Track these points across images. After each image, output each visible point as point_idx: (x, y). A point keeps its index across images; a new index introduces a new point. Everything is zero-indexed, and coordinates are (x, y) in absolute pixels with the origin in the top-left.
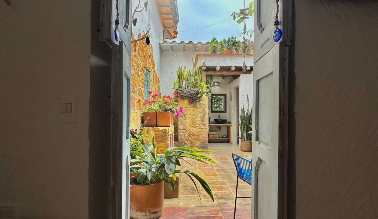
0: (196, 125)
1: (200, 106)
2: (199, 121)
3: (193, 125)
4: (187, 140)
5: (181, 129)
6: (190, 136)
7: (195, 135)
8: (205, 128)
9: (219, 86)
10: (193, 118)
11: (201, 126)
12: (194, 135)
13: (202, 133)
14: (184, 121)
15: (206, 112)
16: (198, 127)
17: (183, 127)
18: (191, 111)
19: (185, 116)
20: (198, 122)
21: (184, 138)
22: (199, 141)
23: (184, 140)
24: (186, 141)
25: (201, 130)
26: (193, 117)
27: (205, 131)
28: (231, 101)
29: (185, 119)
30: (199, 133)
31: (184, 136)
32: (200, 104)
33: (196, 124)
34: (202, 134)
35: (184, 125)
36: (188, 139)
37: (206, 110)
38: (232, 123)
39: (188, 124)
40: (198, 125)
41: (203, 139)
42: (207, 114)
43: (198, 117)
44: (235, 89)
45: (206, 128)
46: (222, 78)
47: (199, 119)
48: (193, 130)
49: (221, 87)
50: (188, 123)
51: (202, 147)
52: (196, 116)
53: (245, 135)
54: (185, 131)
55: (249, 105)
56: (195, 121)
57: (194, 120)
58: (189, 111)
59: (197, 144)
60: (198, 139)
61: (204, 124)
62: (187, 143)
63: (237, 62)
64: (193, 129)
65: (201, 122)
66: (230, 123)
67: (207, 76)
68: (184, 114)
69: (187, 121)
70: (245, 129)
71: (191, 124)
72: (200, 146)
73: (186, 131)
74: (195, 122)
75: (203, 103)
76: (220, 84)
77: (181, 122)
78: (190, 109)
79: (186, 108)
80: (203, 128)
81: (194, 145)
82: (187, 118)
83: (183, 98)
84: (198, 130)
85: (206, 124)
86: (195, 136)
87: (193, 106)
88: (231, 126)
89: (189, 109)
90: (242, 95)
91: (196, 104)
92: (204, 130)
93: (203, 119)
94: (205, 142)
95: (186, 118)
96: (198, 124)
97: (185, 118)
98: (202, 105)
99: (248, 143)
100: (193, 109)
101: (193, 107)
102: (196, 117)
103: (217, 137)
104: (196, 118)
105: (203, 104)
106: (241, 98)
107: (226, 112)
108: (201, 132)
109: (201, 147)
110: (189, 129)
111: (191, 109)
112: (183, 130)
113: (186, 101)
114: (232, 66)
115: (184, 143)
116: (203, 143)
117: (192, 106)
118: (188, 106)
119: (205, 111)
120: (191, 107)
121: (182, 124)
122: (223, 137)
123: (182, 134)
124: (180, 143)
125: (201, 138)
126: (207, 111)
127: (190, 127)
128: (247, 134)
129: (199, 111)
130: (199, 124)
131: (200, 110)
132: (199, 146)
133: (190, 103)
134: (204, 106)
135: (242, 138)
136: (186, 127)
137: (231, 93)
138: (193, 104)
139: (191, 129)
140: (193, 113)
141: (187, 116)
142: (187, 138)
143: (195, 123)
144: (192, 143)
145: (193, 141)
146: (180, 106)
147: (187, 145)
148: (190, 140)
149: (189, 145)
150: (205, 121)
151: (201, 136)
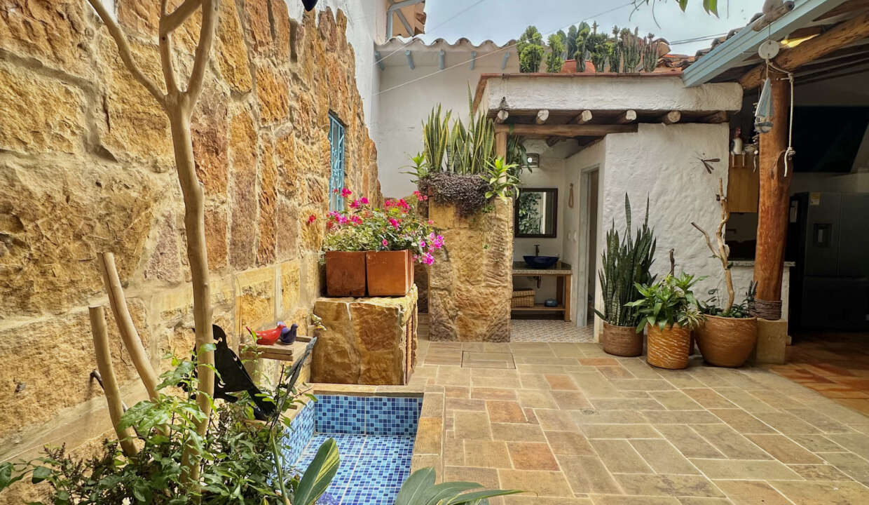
0: (479, 278)
1: (490, 224)
2: (487, 265)
3: (470, 276)
4: (452, 318)
5: (436, 289)
6: (460, 307)
7: (475, 305)
8: (503, 285)
9: (539, 166)
10: (468, 259)
11: (492, 280)
12: (470, 304)
13: (495, 301)
14: (444, 265)
15: (507, 242)
16: (483, 284)
17: (443, 282)
18: (464, 239)
19: (447, 252)
20: (484, 269)
21: (443, 312)
22: (485, 320)
23: (445, 318)
24: (450, 321)
25: (491, 290)
26: (470, 255)
27: (503, 293)
28: (571, 207)
29: (448, 261)
30: (485, 298)
31: (445, 306)
32: (491, 218)
33: (478, 276)
34: (493, 303)
35: (444, 278)
36: (455, 314)
37: (507, 237)
38: (573, 268)
39: (454, 274)
40: (482, 278)
41: (496, 315)
42: (508, 246)
43: (484, 256)
44: (586, 175)
45: (505, 287)
46: (546, 145)
47: (485, 262)
48: (468, 291)
49: (544, 170)
50: (456, 271)
51: (493, 337)
52: (476, 253)
53: (616, 309)
54: (447, 293)
55: (629, 223)
56: (476, 267)
57: (472, 263)
58: (457, 238)
59: (481, 329)
60: (483, 315)
61: (500, 276)
62: (454, 327)
63: (600, 98)
64: (470, 287)
65: (491, 269)
66: (566, 266)
67: (509, 138)
68: (444, 248)
69: (452, 265)
70: (618, 293)
71: (464, 276)
72: (488, 334)
73: (450, 293)
74: (475, 270)
75: (497, 215)
76: (541, 161)
77: (436, 267)
78: (462, 232)
79: (449, 229)
80: (496, 287)
81: (470, 331)
82: (454, 258)
83: (443, 202)
84: (483, 290)
85: (507, 274)
86: (474, 309)
87: (470, 226)
88: (570, 275)
89: (459, 234)
90: (608, 195)
91: (479, 218)
92: (500, 290)
93: (497, 262)
94: (503, 325)
95: (450, 259)
96: (482, 276)
97: (448, 257)
98: (494, 222)
99: (626, 333)
100: (470, 233)
101: (471, 228)
102: (479, 254)
103: (532, 304)
104: (478, 257)
105: (500, 220)
106: (605, 203)
107: (555, 237)
108: (490, 296)
109: (490, 337)
110: (458, 289)
111: (465, 233)
112: (442, 290)
113: (451, 212)
114: (585, 108)
115: (445, 326)
116: (496, 328)
117: (467, 226)
118: (457, 225)
119: (502, 239)
120: (462, 226)
121: (438, 275)
122: (546, 305)
123: (440, 301)
124: (433, 326)
125: (491, 314)
126: (508, 240)
127: (462, 282)
128: (622, 308)
129: (487, 239)
130: (484, 275)
131: (490, 236)
132: (485, 335)
133: (461, 216)
134: (500, 223)
135: (607, 317)
136: (448, 283)
137: (572, 185)
138: (471, 219)
139: (462, 286)
140: (471, 243)
141: (452, 253)
142: (451, 312)
143: (474, 272)
144: (465, 326)
145: (470, 320)
146: (434, 225)
147: (452, 330)
148: (461, 319)
149: (458, 333)
150: (503, 267)
151: (492, 308)
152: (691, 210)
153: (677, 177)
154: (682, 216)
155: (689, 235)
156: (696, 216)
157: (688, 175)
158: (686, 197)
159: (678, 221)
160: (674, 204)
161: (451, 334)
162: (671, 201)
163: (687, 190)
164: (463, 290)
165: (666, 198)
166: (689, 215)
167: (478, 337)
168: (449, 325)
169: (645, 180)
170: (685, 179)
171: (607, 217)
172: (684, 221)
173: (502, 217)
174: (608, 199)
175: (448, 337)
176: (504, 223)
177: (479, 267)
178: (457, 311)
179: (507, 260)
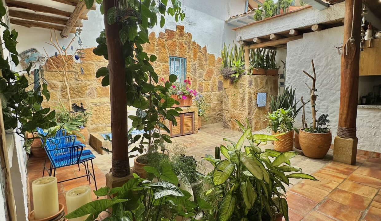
0: (237, 107)
2: (240, 102)
3: (234, 106)
4: (229, 121)
5: (225, 110)
6: (231, 117)
7: (236, 117)
10: (233, 99)
11: (241, 108)
12: (234, 117)
13: (242, 116)
14: (227, 101)
15: (246, 93)
16: (238, 109)
17: (226, 108)
18: (233, 92)
19: (228, 97)
20: (239, 103)
21: (227, 119)
23: (227, 121)
24: (229, 122)
25: (241, 112)
30: (239, 115)
33: (237, 106)
34: (241, 117)
35: (227, 106)
37: (246, 91)
39: (230, 105)
40: (238, 107)
41: (242, 122)
42: (247, 95)
43: (239, 99)
45: (245, 111)
50: (230, 104)
56: (236, 103)
57: (235, 101)
58: (231, 92)
61: (244, 106)
62: (230, 124)
64: (234, 110)
65: (241, 103)
68: (227, 95)
69: (229, 101)
71: (232, 106)
73: (229, 112)
74: (235, 104)
77: (225, 102)
79: (228, 88)
80: (242, 111)
81: (235, 127)
82: (230, 99)
83: (226, 78)
84: (238, 112)
85: (246, 106)
89: (231, 90)
93: (243, 101)
96: (238, 106)
97: (228, 99)
98: (241, 85)
100: (235, 90)
102: (237, 98)
104: (237, 99)
105: (244, 84)
108: (241, 114)
111: (233, 90)
112: (227, 111)
113: (228, 82)
114: (271, 33)
117: (233, 87)
118: (230, 87)
121: (225, 105)
123: (226, 115)
124: (224, 123)
126: (247, 92)
127: (232, 108)
131: (241, 91)
133: (231, 83)
134: (244, 86)
136: (228, 108)
138: (234, 85)
140: (235, 93)
141: (230, 97)
142: (229, 119)
143: (235, 105)
144: (233, 125)
145: (234, 123)
146: (224, 87)
147: (229, 126)
148: (232, 122)
149: (231, 127)
150: (245, 103)
151: (241, 119)
152: (333, 76)
153: (325, 59)
154: (327, 79)
155: (332, 89)
156: (336, 79)
157: (332, 56)
158: (330, 69)
159: (325, 82)
160: (322, 73)
161: (229, 127)
162: (321, 72)
163: (330, 65)
164: (232, 111)
165: (318, 70)
166: (331, 79)
167: (237, 129)
168: (228, 124)
169: (307, 62)
170: (330, 58)
171: (287, 82)
172: (328, 82)
173: (244, 83)
174: (288, 73)
175: (228, 128)
176: (245, 85)
177: (237, 103)
178: (231, 119)
179: (246, 100)
